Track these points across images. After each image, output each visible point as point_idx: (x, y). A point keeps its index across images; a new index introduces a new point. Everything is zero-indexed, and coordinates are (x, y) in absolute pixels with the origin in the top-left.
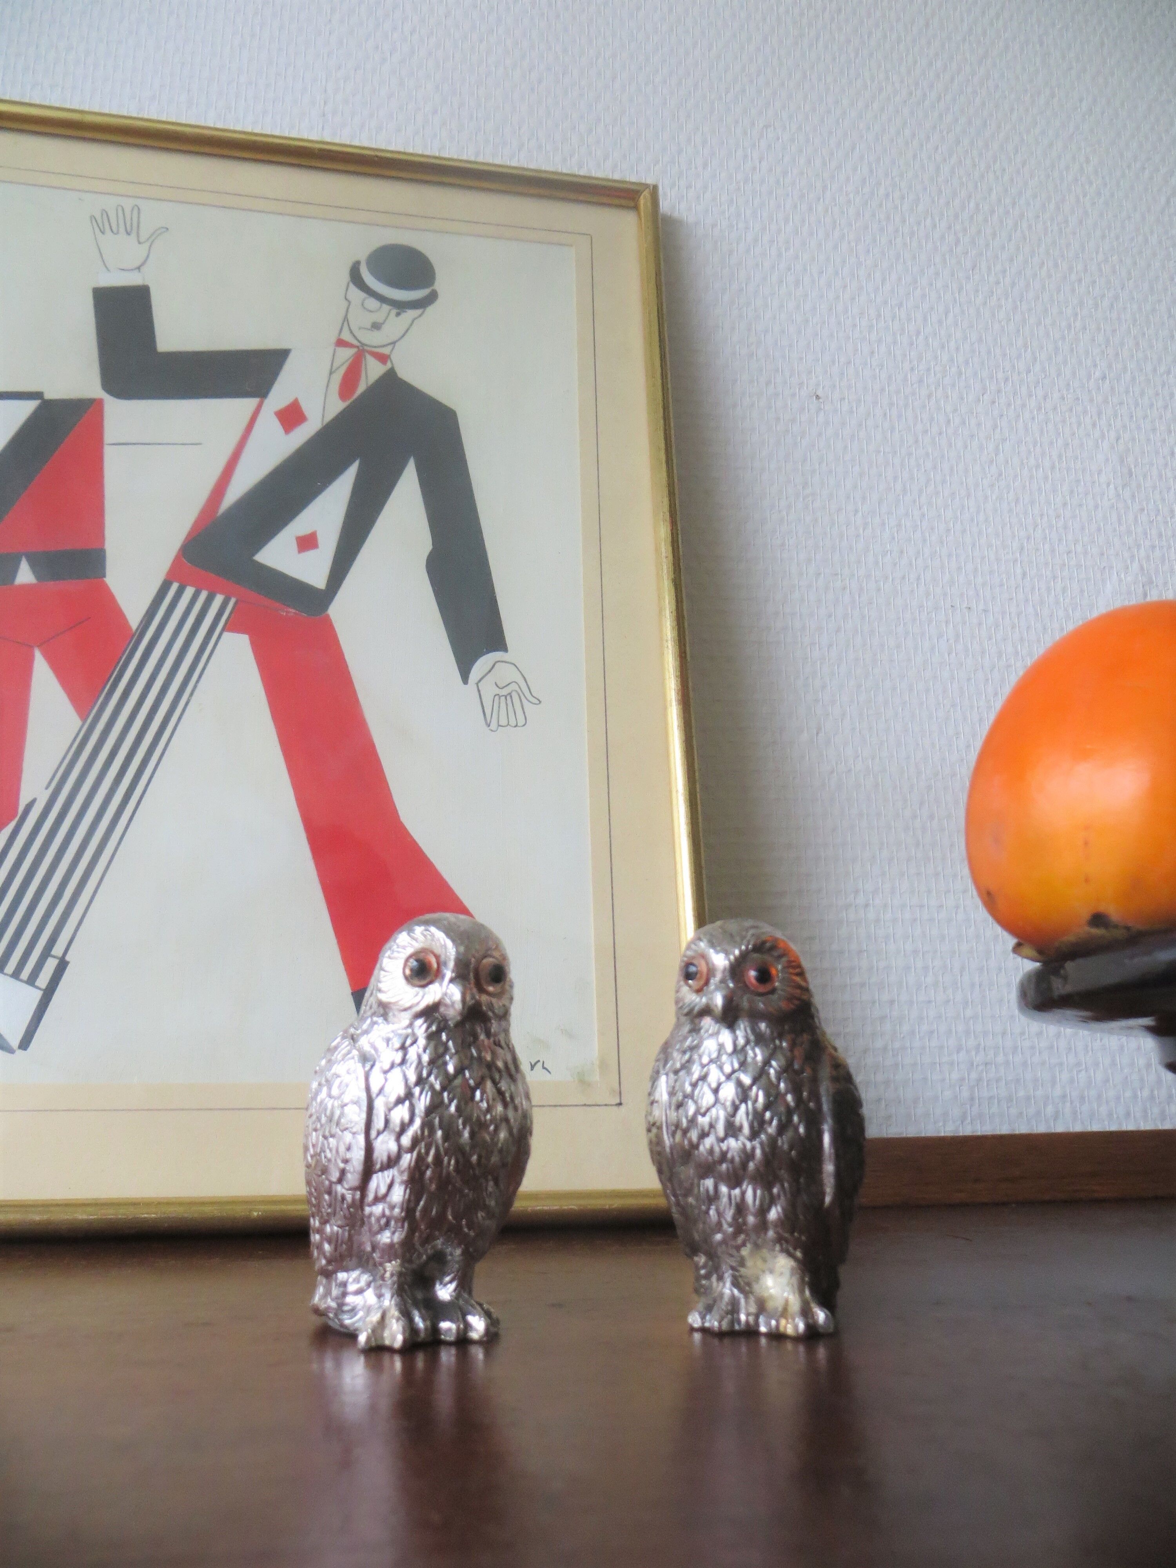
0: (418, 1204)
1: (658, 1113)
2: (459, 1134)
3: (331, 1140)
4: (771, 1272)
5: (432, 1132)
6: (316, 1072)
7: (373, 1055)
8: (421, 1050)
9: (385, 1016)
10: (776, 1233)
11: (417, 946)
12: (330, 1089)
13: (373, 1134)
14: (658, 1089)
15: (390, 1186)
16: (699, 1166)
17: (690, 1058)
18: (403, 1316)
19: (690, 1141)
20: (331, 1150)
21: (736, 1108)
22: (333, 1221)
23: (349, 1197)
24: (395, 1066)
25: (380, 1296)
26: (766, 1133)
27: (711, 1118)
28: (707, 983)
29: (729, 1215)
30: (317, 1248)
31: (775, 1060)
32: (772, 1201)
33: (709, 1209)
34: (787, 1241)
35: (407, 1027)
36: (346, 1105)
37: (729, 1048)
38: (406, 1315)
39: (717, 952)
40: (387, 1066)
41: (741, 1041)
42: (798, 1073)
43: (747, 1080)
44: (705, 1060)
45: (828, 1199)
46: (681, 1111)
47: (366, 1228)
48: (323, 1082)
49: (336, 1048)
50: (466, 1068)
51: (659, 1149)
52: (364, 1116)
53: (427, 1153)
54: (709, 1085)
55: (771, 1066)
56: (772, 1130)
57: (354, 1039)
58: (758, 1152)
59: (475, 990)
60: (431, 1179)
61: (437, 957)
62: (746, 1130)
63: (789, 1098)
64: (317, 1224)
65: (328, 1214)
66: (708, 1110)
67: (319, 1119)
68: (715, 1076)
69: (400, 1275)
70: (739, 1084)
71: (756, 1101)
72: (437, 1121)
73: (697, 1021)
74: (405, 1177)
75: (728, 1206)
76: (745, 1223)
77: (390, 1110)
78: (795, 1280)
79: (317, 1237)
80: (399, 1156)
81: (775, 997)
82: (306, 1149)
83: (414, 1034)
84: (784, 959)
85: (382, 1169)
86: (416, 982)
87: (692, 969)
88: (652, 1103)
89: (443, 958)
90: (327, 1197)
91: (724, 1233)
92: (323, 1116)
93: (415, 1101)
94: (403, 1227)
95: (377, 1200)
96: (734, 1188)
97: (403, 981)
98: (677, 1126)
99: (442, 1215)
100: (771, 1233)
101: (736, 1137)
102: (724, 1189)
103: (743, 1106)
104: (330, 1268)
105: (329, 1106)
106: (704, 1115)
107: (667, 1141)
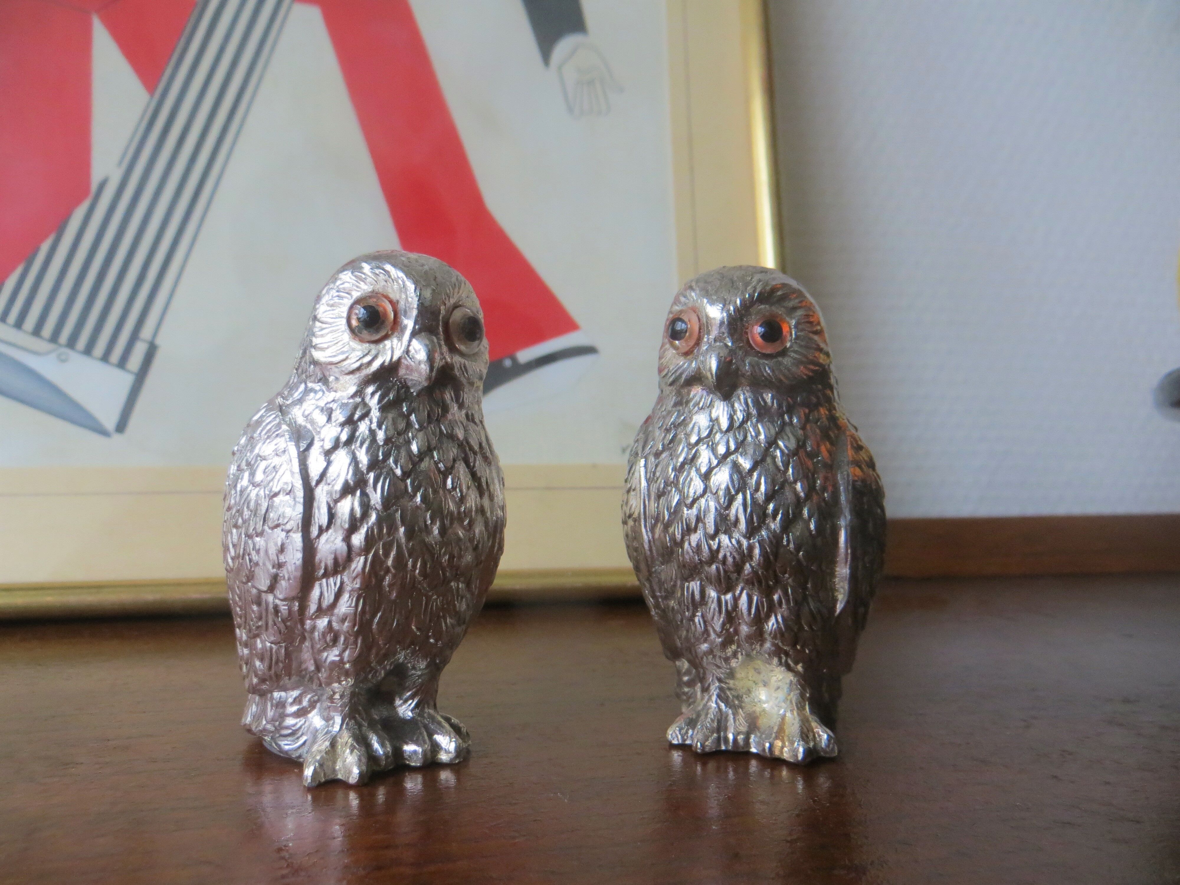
0: (374, 616)
1: (636, 504)
2: (427, 530)
3: (258, 539)
4: (765, 684)
5: (392, 528)
6: (234, 454)
7: (309, 431)
8: (374, 426)
9: (324, 380)
10: (774, 644)
11: (366, 288)
12: (252, 474)
13: (314, 531)
14: (636, 475)
15: (338, 595)
16: (683, 566)
17: (675, 437)
18: (358, 742)
19: (673, 539)
20: (258, 551)
21: (731, 499)
22: (264, 636)
23: (284, 608)
24: (341, 445)
25: (328, 719)
26: (768, 529)
27: (699, 510)
28: (698, 342)
29: (718, 624)
30: (247, 664)
31: (782, 439)
32: (771, 609)
33: (694, 615)
34: (787, 654)
35: (353, 396)
36: (276, 495)
37: (724, 424)
38: (362, 741)
39: (712, 303)
40: (328, 445)
41: (740, 416)
42: (811, 455)
43: (746, 464)
44: (694, 439)
45: (839, 607)
46: (662, 500)
47: (307, 644)
48: (243, 465)
49: (259, 423)
50: (435, 449)
51: (635, 544)
52: (300, 508)
53: (387, 555)
54: (698, 470)
55: (778, 447)
56: (775, 525)
57: (282, 410)
58: (757, 551)
59: (445, 349)
60: (390, 585)
61: (394, 304)
62: (743, 525)
63: (798, 486)
64: (244, 637)
65: (258, 627)
66: (694, 501)
67: (240, 512)
68: (705, 457)
69: (353, 695)
70: (736, 467)
71: (757, 489)
72: (398, 515)
73: (685, 391)
74: (357, 585)
75: (717, 614)
76: (737, 632)
77: (336, 501)
78: (794, 696)
79: (246, 651)
80: (349, 558)
81: (786, 361)
82: (226, 549)
83: (365, 404)
84: (800, 313)
85: (326, 575)
86: (365, 334)
87: (679, 326)
88: (628, 491)
89: (402, 305)
90: (255, 608)
91: (712, 643)
92: (245, 509)
93: (369, 490)
94: (355, 643)
95: (320, 611)
96: (725, 593)
97: (346, 336)
98: (658, 518)
99: (404, 628)
100: (768, 645)
101: (728, 532)
102: (713, 594)
103: (740, 497)
104: (264, 687)
105: (253, 495)
106: (690, 506)
107: (646, 536)
